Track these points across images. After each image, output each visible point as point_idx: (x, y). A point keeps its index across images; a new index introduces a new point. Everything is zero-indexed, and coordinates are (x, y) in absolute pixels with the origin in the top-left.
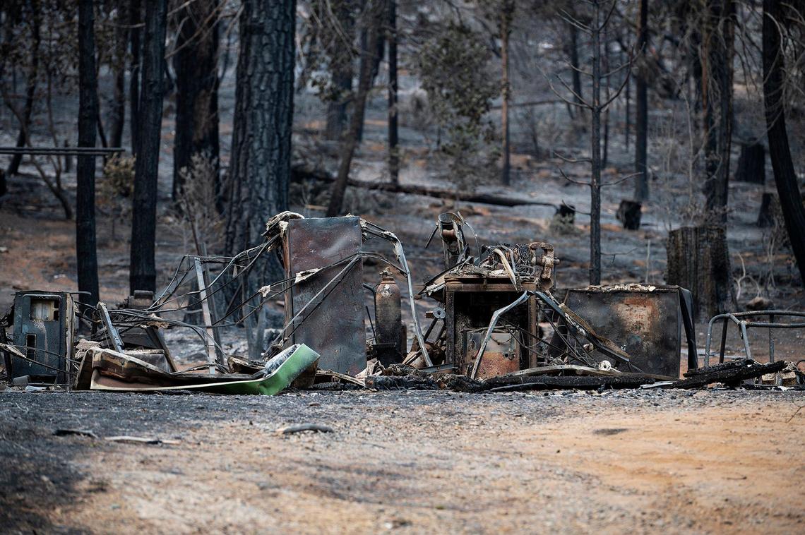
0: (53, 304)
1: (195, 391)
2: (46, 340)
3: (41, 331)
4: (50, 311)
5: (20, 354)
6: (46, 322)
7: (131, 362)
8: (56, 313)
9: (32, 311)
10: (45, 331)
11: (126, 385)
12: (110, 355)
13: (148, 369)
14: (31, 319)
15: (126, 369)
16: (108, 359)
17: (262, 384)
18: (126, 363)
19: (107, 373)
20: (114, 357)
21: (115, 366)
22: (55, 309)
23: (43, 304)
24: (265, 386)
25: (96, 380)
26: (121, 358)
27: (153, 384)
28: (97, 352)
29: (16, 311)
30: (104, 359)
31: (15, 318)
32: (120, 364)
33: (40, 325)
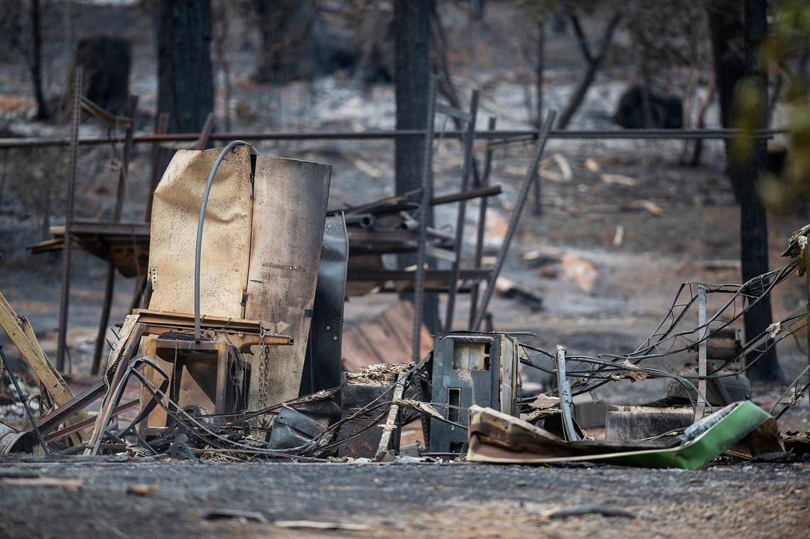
0: (483, 348)
1: (598, 463)
2: (473, 396)
3: (466, 384)
4: (479, 358)
5: (437, 414)
6: (474, 372)
7: (515, 425)
8: (487, 360)
9: (456, 357)
10: (472, 384)
11: (512, 455)
12: (490, 416)
13: (537, 435)
14: (455, 368)
15: (512, 435)
16: (490, 422)
17: (679, 454)
18: (510, 427)
19: (488, 439)
20: (496, 419)
21: (498, 430)
22: (486, 355)
23: (471, 348)
24: (685, 457)
25: (475, 449)
26: (504, 421)
27: (545, 454)
28: (476, 412)
29: (434, 358)
30: (484, 421)
31: (434, 367)
32: (503, 428)
33: (466, 377)
